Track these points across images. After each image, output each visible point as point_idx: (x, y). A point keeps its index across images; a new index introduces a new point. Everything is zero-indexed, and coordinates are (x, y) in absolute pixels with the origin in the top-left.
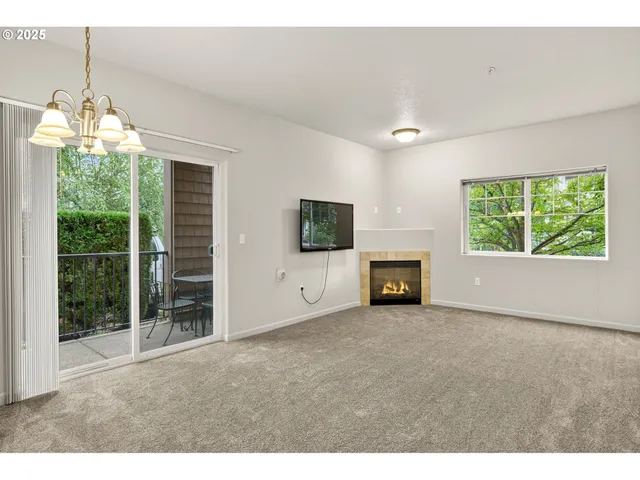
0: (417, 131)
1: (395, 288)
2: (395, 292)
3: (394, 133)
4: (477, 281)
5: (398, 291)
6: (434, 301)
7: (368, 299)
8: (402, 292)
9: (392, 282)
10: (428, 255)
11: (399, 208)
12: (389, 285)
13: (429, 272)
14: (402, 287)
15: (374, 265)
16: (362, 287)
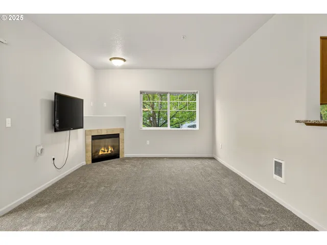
0: (125, 60)
1: (106, 151)
2: (106, 153)
3: (110, 59)
4: (148, 143)
5: (107, 152)
6: (126, 155)
7: (91, 159)
8: (110, 152)
9: (105, 146)
10: (123, 130)
11: (105, 104)
12: (103, 149)
13: (123, 140)
14: (110, 150)
15: (94, 138)
16: (86, 152)
